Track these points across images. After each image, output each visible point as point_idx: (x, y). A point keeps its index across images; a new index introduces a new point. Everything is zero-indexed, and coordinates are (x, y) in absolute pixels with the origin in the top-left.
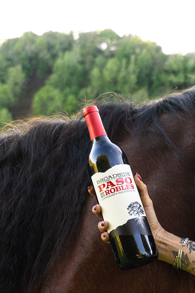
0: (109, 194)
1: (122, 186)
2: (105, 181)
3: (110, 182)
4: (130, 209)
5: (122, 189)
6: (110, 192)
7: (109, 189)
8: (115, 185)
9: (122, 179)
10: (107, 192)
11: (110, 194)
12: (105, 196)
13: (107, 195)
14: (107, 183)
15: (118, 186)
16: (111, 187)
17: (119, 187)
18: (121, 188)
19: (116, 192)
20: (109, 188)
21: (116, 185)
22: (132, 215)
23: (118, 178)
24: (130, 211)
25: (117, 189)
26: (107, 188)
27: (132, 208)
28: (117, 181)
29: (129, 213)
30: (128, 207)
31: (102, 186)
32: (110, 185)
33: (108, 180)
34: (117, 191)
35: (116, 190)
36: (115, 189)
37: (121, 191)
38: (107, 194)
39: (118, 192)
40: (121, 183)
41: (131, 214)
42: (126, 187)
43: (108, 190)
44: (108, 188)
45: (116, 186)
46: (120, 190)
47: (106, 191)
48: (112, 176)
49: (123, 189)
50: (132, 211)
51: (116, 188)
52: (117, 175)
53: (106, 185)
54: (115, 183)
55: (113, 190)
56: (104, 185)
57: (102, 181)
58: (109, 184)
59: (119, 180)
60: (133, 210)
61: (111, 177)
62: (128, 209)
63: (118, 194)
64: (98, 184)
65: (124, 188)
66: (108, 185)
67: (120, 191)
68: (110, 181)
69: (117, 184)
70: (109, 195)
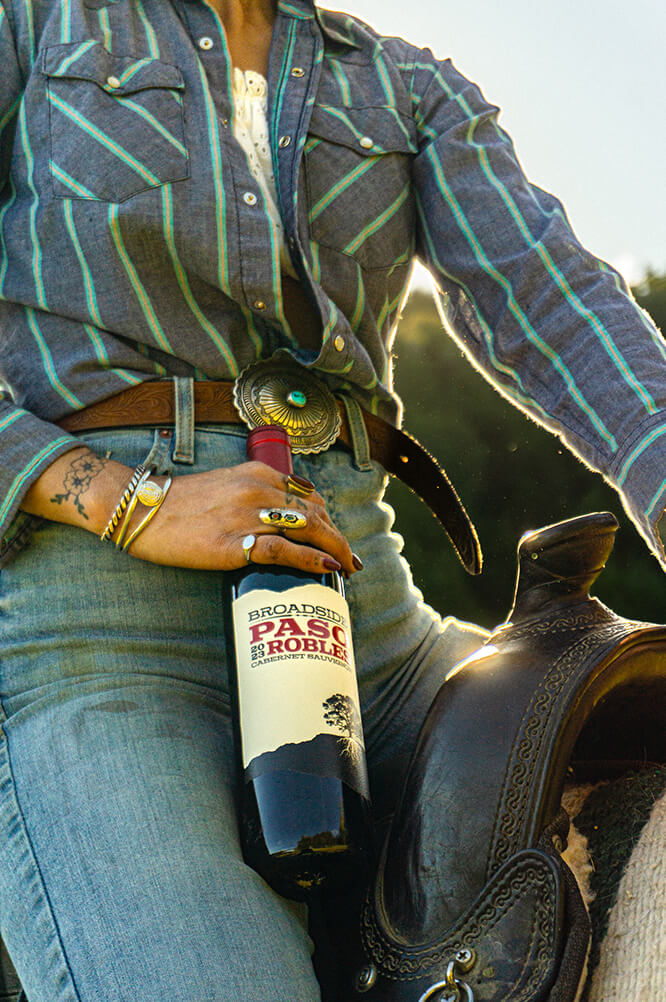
0: (280, 651)
1: (323, 643)
2: (275, 615)
3: (292, 623)
4: (331, 708)
5: (320, 649)
6: (283, 648)
7: (283, 639)
8: (303, 634)
9: (326, 624)
10: (276, 644)
11: (282, 651)
12: (266, 656)
13: (271, 652)
14: (281, 620)
15: (313, 637)
16: (291, 634)
17: (314, 641)
18: (319, 645)
19: (300, 652)
20: (283, 635)
21: (307, 633)
22: (333, 726)
23: (316, 616)
24: (330, 713)
25: (306, 645)
26: (276, 636)
27: (336, 707)
28: (311, 624)
29: (326, 716)
30: (328, 701)
31: (263, 628)
32: (287, 629)
33: (286, 613)
34: (306, 649)
35: (303, 647)
36: (302, 643)
37: (318, 653)
38: (275, 650)
39: (307, 653)
40: (321, 634)
41: (331, 723)
42: (332, 648)
43: (280, 642)
44: (279, 634)
45: (307, 636)
46: (316, 649)
47: (270, 643)
48: (301, 609)
49: (323, 651)
50: (335, 716)
51: (306, 641)
52: (316, 609)
53: (278, 625)
54: (305, 628)
55: (293, 645)
56: (270, 626)
57: (266, 614)
58: (287, 626)
59: (317, 624)
60: (338, 713)
61: (296, 608)
62: (324, 705)
63: (305, 657)
64: (251, 619)
65: (327, 650)
66: (282, 628)
67: (314, 654)
68: (292, 620)
69: (310, 633)
70: (277, 654)
